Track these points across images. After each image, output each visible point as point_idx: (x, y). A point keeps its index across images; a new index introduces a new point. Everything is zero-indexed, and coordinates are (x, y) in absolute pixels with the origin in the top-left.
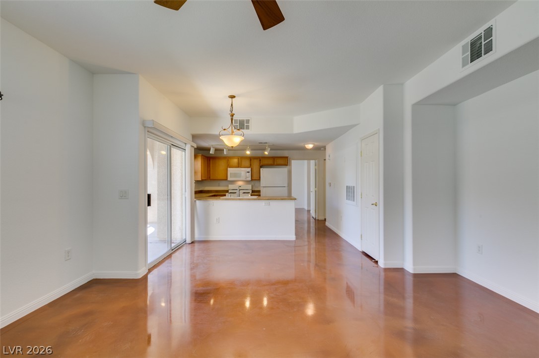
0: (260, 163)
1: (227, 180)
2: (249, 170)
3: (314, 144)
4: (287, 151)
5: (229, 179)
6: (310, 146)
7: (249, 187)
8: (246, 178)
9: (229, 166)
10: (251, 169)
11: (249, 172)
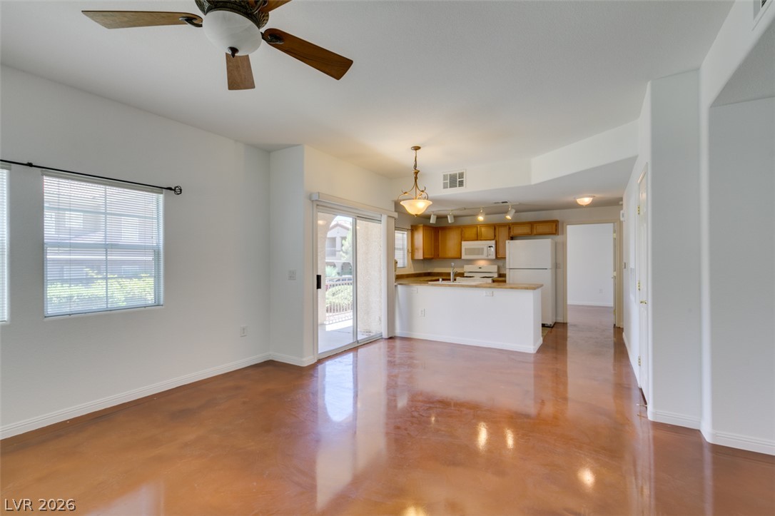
0: (509, 232)
1: (461, 258)
2: (493, 242)
3: (592, 197)
4: (558, 211)
5: (464, 257)
6: (585, 201)
7: (494, 268)
8: (487, 256)
9: (463, 238)
10: (496, 242)
11: (492, 247)
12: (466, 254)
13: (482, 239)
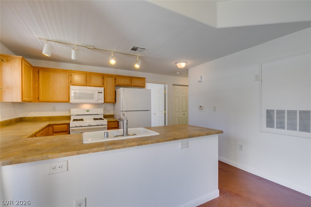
0: (115, 82)
1: (68, 102)
2: (102, 89)
3: (187, 63)
5: (72, 101)
6: (182, 65)
7: (101, 111)
8: (97, 100)
10: (104, 89)
11: (102, 93)
13: (91, 85)
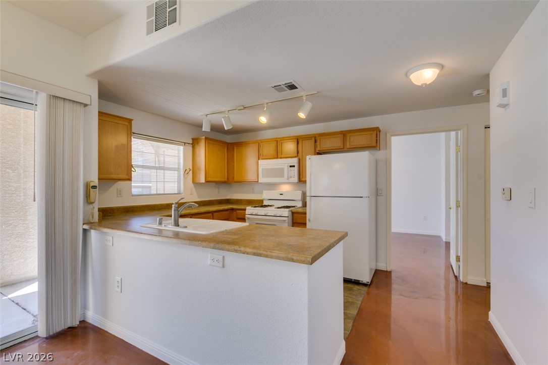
0: (316, 146)
1: (258, 181)
2: (294, 161)
7: (298, 195)
8: (288, 179)
9: (260, 157)
10: (299, 160)
11: (294, 166)
12: (263, 177)
13: (282, 156)
